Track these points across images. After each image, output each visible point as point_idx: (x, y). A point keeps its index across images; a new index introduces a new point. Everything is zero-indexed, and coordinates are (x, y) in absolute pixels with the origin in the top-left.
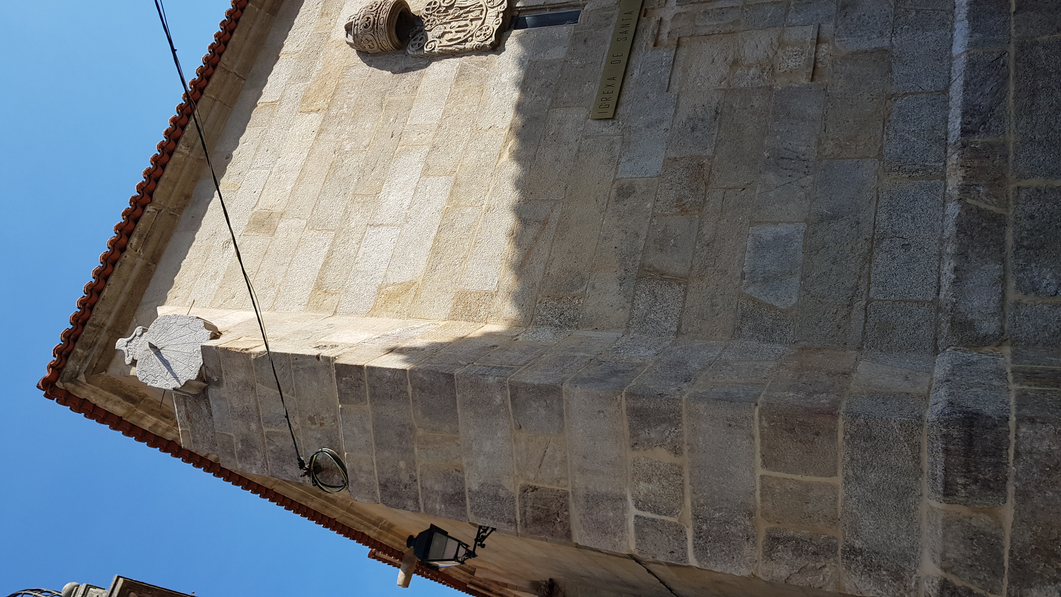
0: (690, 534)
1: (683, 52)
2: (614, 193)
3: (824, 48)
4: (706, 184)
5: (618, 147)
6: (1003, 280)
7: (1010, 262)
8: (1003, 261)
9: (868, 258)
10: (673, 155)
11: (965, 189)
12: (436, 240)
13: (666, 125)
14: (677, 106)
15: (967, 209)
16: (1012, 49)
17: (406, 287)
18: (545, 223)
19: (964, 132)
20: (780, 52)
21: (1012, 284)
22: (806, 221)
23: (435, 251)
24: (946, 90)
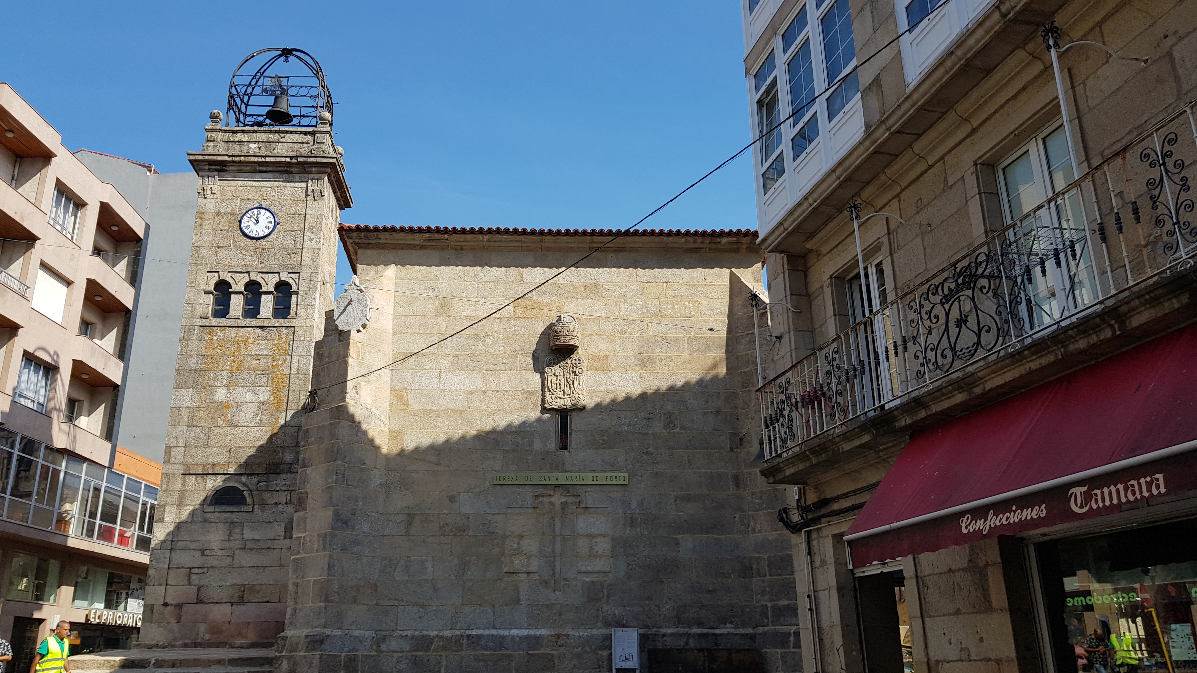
0: (297, 556)
1: (531, 511)
2: (453, 493)
3: (525, 576)
4: (454, 535)
5: (477, 490)
6: (403, 652)
7: (409, 654)
8: (410, 651)
9: (416, 604)
10: (470, 517)
11: (442, 637)
12: (430, 411)
13: (488, 510)
14: (498, 514)
15: (434, 638)
16: (509, 652)
17: (406, 404)
18: (438, 464)
19: (468, 636)
20: (524, 557)
21: (400, 655)
22: (433, 579)
23: (424, 412)
24: (494, 628)
